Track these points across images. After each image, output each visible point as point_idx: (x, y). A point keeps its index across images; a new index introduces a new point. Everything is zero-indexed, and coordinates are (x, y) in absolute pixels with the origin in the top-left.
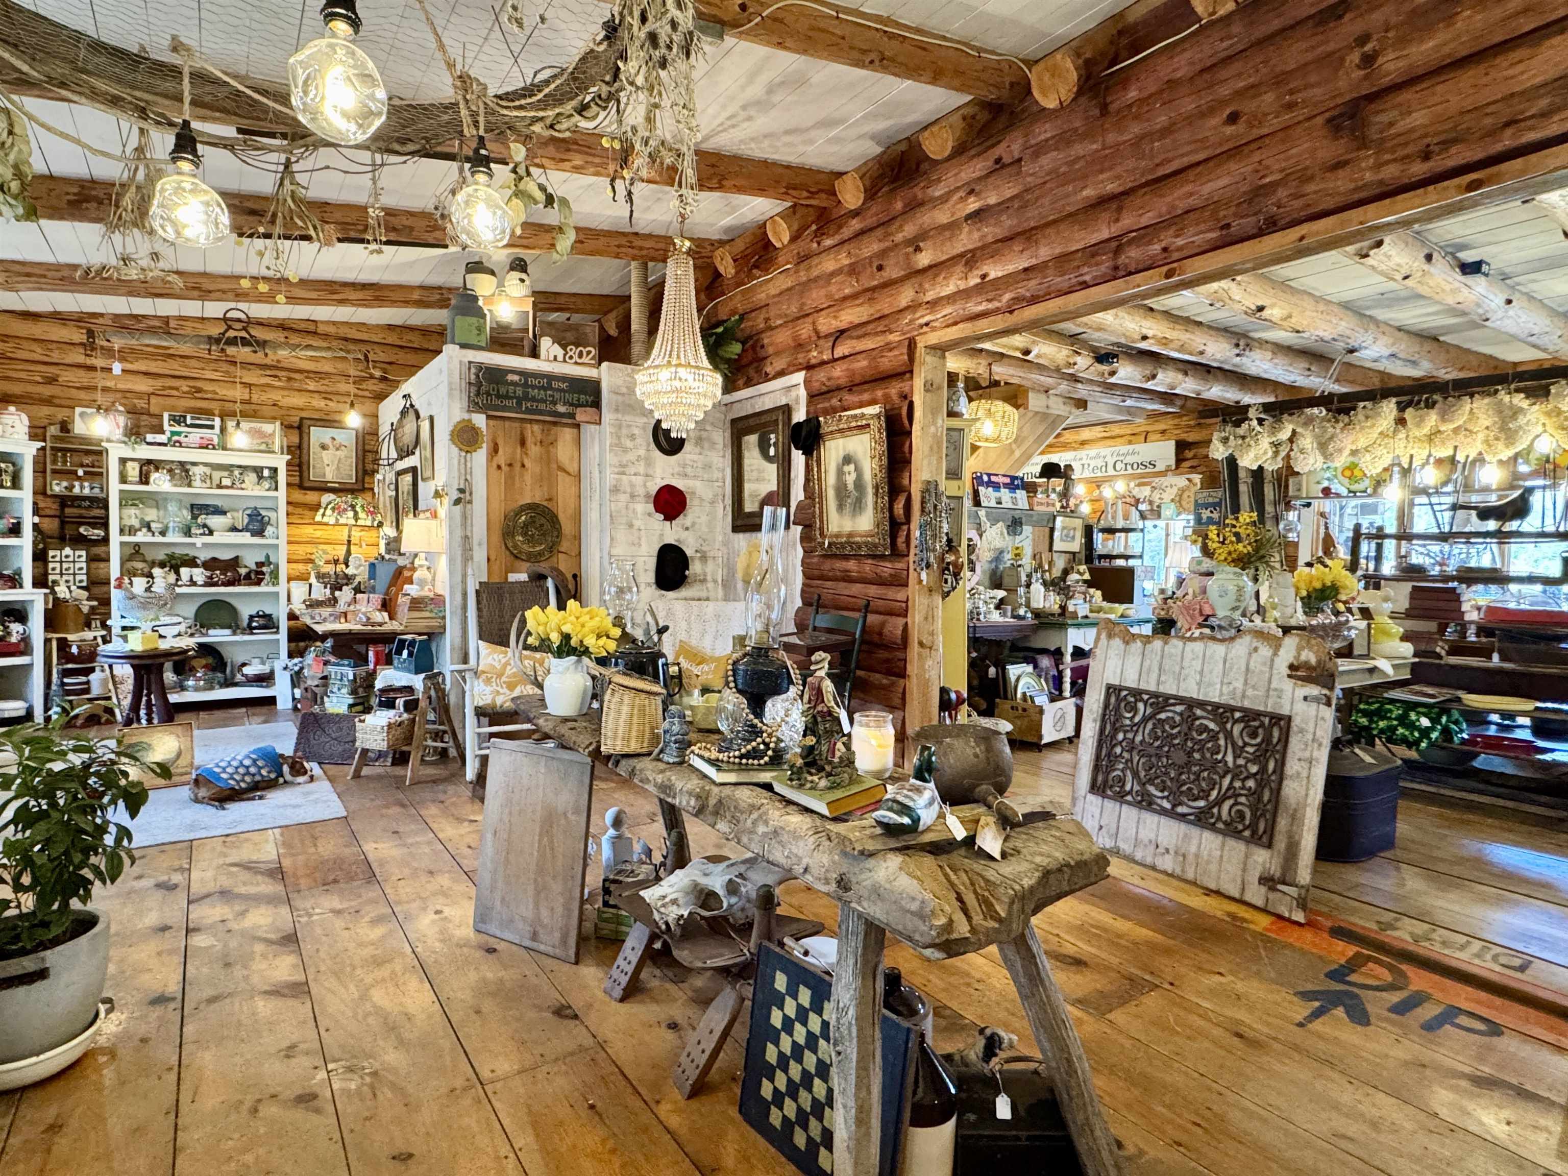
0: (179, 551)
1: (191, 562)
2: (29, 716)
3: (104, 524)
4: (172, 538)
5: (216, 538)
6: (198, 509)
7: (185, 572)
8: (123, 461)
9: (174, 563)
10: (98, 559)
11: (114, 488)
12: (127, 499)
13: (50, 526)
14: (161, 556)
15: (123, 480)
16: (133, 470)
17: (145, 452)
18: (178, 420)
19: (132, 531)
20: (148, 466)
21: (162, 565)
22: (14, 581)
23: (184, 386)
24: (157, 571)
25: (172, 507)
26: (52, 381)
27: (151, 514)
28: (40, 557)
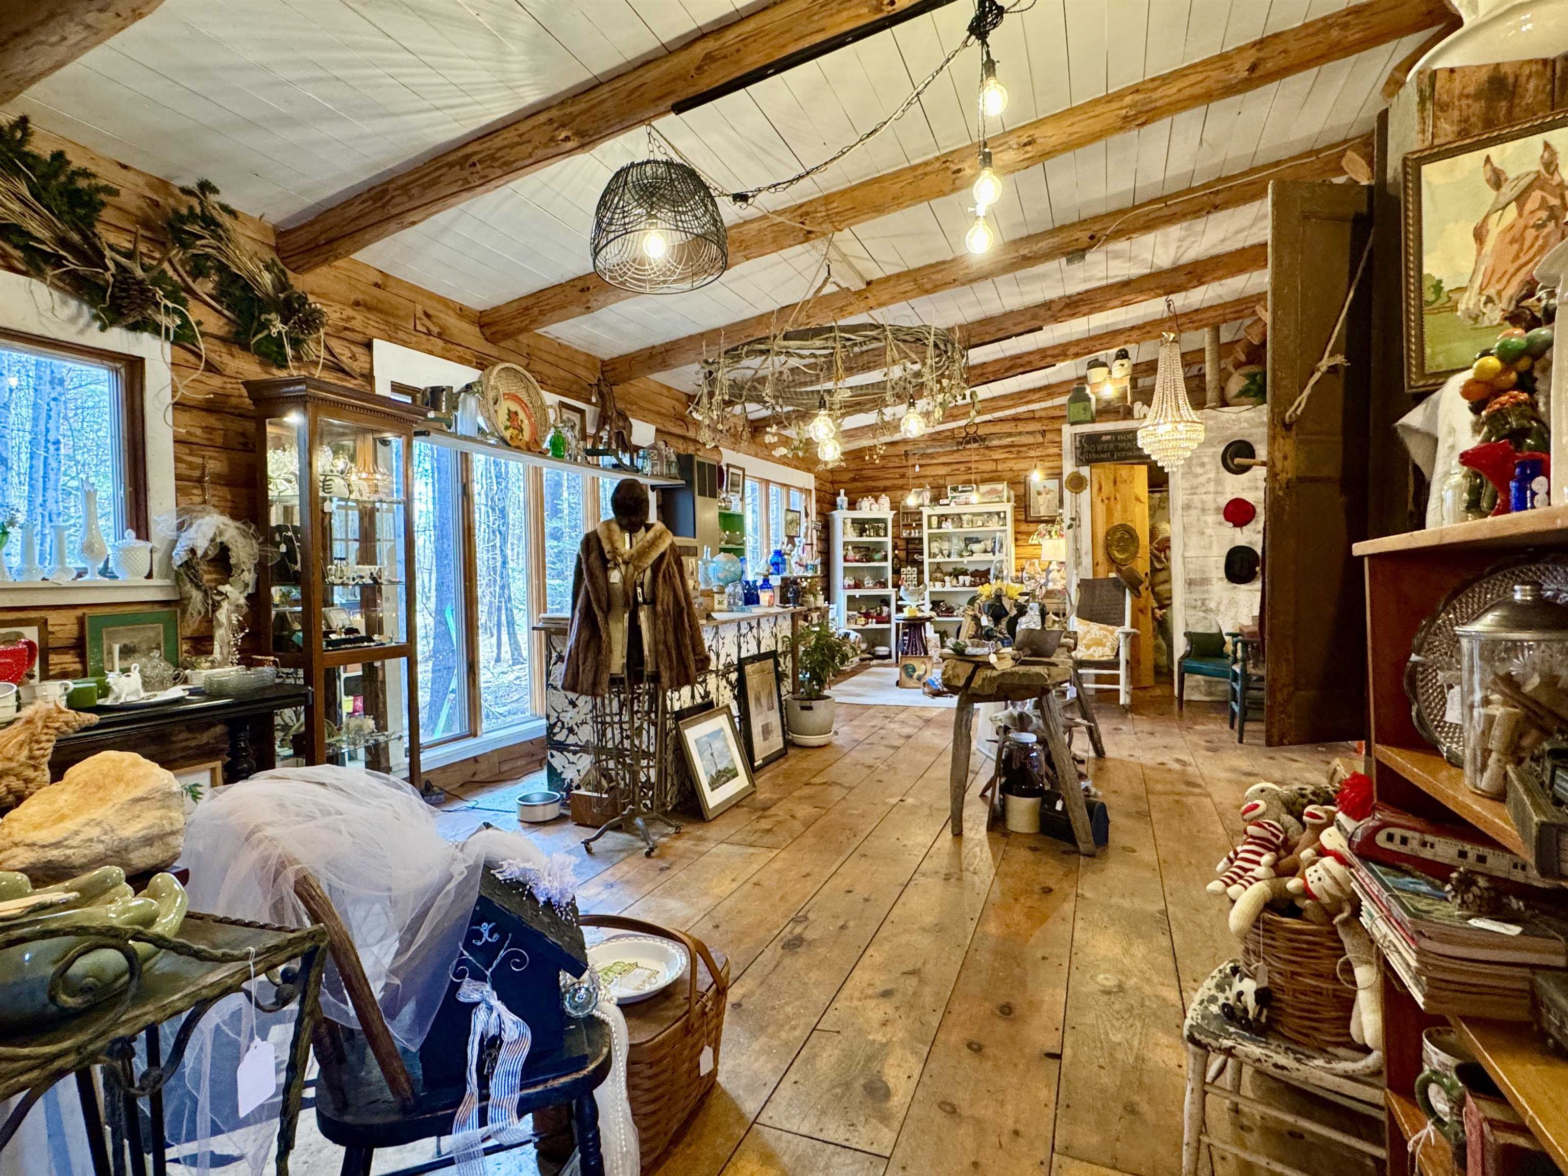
0: (959, 566)
1: (965, 573)
2: (889, 656)
3: (921, 554)
4: (955, 558)
5: (975, 557)
6: (969, 540)
7: (961, 578)
8: (930, 517)
9: (956, 573)
10: (920, 572)
11: (926, 532)
12: (932, 537)
13: (902, 555)
14: (950, 569)
15: (930, 527)
16: (934, 521)
17: (939, 510)
18: (955, 489)
19: (935, 556)
20: (942, 518)
21: (950, 575)
22: (884, 585)
23: (962, 467)
24: (947, 579)
25: (955, 540)
26: (903, 476)
27: (946, 546)
28: (896, 572)
